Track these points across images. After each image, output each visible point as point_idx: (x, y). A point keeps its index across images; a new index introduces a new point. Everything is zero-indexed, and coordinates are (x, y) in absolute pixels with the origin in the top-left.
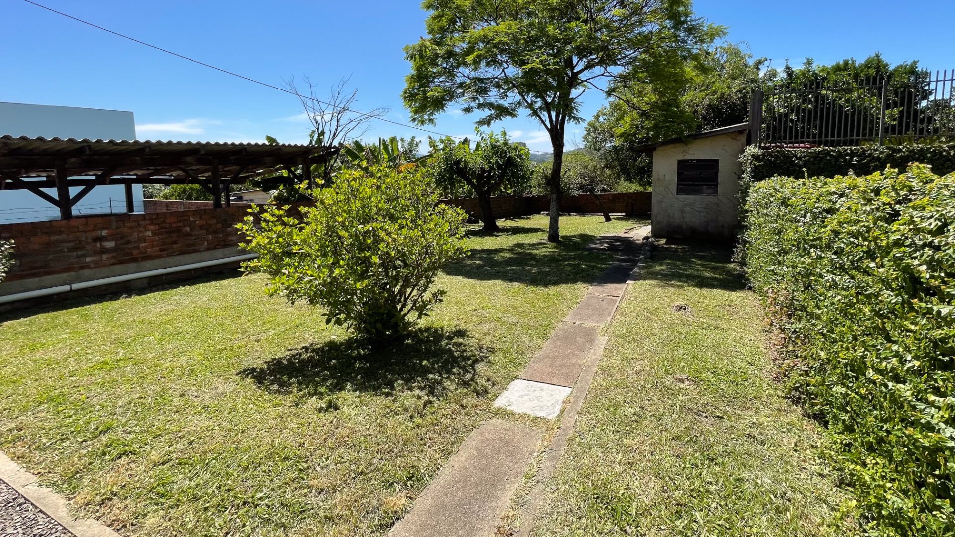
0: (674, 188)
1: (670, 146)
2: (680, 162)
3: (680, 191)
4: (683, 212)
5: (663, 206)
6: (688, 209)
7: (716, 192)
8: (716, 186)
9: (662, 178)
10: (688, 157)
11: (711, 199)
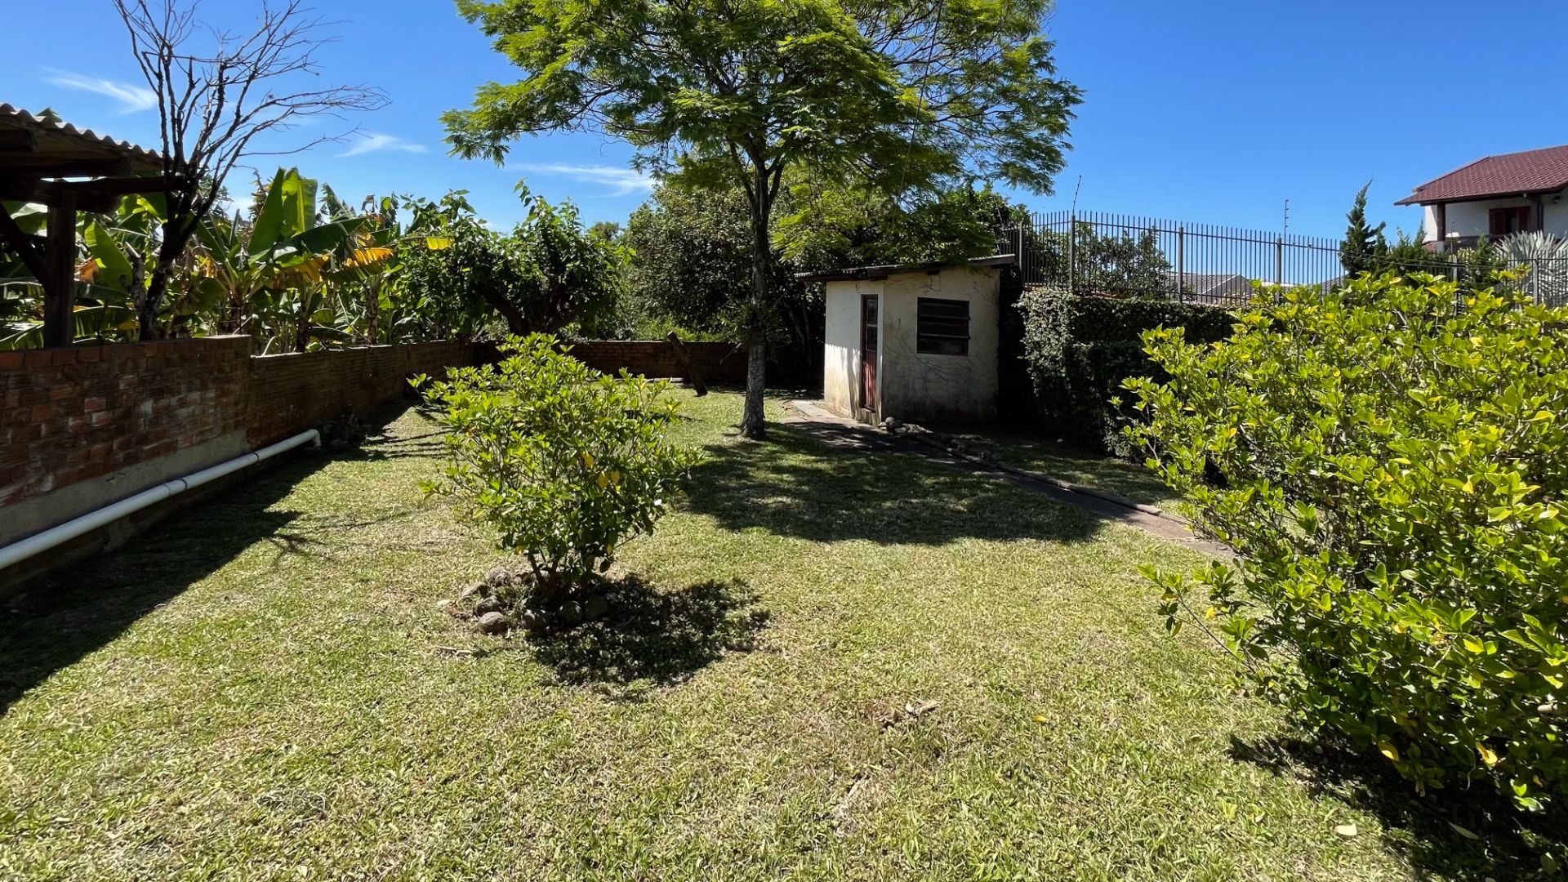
0: (913, 342)
1: (907, 276)
2: (920, 300)
3: (922, 347)
4: (925, 379)
5: (898, 368)
6: (932, 376)
7: (964, 351)
8: (966, 341)
9: (896, 325)
10: (932, 295)
11: (959, 360)
